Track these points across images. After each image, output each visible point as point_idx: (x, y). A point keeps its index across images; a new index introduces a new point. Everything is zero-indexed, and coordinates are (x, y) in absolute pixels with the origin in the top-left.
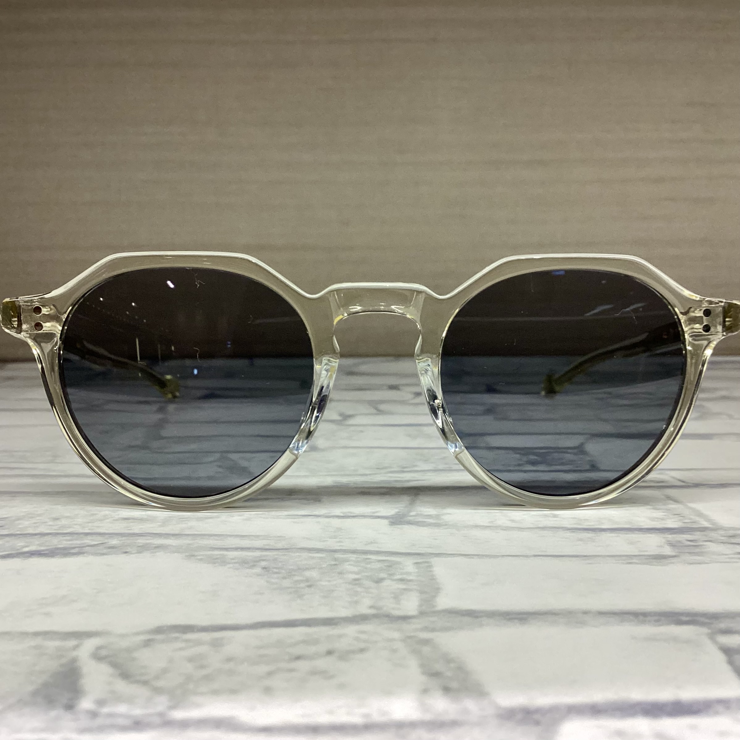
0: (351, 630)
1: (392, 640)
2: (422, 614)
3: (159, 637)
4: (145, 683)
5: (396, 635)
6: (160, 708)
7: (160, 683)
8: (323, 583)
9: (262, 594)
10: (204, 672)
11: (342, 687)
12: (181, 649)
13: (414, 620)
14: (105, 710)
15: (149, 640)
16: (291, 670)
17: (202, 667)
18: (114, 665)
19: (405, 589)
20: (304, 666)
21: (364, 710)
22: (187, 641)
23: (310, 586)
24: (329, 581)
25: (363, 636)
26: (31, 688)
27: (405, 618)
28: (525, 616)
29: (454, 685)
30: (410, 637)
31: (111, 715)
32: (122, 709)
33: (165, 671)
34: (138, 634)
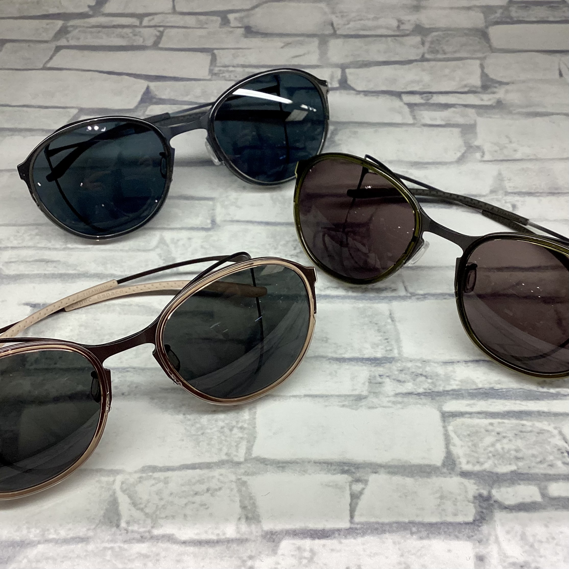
0: (216, 472)
1: (232, 481)
2: (246, 460)
3: (144, 475)
4: (142, 510)
5: (233, 478)
6: (149, 528)
7: (147, 510)
8: (209, 431)
9: (183, 440)
10: (162, 503)
11: (211, 515)
12: (153, 485)
13: (242, 466)
14: (130, 528)
15: (141, 478)
16: (194, 503)
17: (161, 499)
18: (130, 497)
19: (242, 438)
20: (197, 499)
21: (217, 532)
22: (154, 479)
23: (203, 434)
24: (211, 429)
25: (221, 478)
26: (102, 512)
27: (238, 464)
28: (284, 465)
29: (250, 515)
30: (239, 479)
31: (132, 532)
32: (135, 527)
33: (148, 501)
34: (136, 472)
